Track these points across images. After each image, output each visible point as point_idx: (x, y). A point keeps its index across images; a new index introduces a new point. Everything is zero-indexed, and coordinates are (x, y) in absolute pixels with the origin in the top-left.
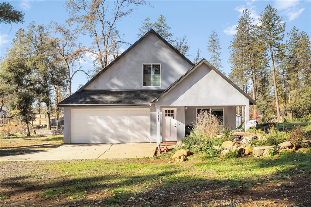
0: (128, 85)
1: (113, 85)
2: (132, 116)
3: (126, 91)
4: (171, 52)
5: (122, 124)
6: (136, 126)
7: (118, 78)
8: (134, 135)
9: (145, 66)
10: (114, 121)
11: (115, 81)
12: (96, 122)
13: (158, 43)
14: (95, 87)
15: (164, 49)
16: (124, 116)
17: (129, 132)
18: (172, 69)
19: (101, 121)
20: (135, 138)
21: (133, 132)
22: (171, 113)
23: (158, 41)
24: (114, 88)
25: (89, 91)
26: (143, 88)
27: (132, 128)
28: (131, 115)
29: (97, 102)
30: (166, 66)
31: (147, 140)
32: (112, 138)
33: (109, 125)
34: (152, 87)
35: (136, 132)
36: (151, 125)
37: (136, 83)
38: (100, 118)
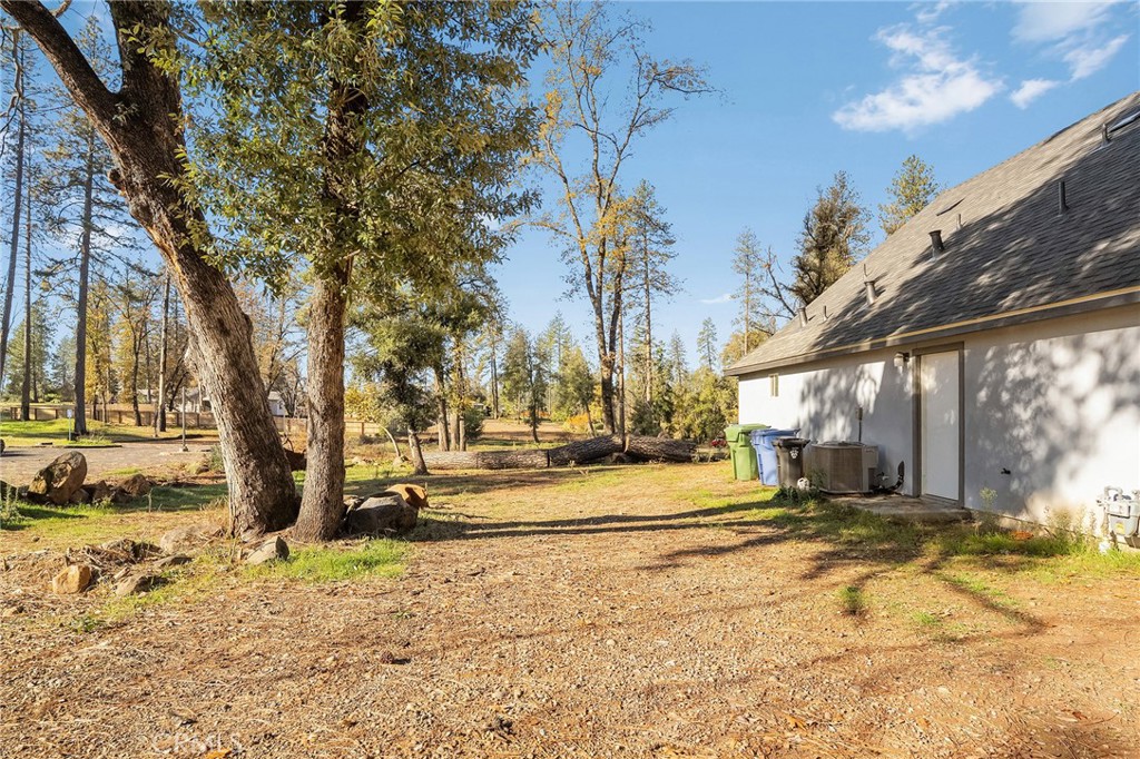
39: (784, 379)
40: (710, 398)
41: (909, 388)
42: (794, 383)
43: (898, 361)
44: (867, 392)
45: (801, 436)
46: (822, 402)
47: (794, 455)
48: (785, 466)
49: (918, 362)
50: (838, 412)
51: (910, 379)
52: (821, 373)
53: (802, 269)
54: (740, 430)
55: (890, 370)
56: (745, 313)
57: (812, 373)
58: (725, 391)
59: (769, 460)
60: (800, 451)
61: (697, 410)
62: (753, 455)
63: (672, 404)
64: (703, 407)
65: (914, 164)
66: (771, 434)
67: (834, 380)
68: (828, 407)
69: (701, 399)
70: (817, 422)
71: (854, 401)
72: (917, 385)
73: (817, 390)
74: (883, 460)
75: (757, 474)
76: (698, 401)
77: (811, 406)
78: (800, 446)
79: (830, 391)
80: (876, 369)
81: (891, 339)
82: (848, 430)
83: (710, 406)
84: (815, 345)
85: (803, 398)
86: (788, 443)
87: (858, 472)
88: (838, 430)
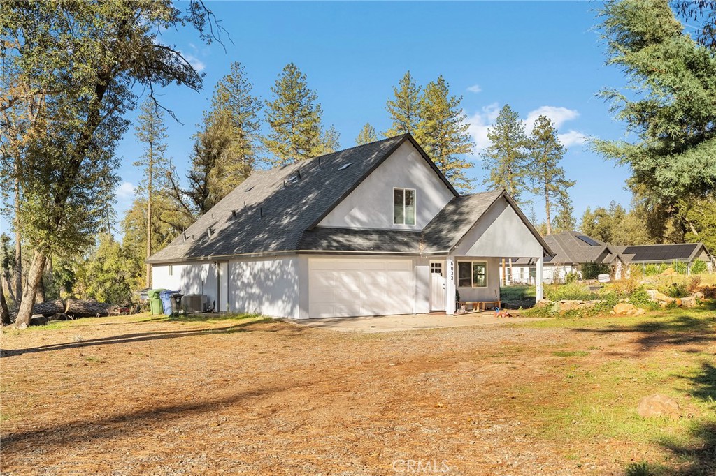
0: (373, 220)
1: (354, 219)
2: (389, 272)
3: (377, 231)
4: (428, 172)
5: (375, 284)
6: (395, 287)
7: (361, 208)
8: (391, 301)
9: (396, 191)
10: (366, 279)
11: (357, 213)
12: (340, 280)
13: (412, 156)
14: (329, 222)
15: (419, 166)
16: (380, 273)
17: (385, 297)
18: (427, 198)
19: (347, 279)
20: (393, 307)
21: (391, 297)
22: (438, 268)
23: (412, 153)
24: (355, 224)
25: (323, 228)
26: (393, 228)
27: (389, 291)
28: (389, 270)
29: (349, 248)
30: (421, 192)
31: (409, 311)
32: (363, 307)
33: (359, 287)
34: (404, 227)
35: (395, 298)
36: (416, 286)
37: (384, 218)
38: (347, 275)
39: (175, 267)
40: (114, 267)
41: (216, 274)
42: (179, 269)
43: (213, 265)
44: (204, 275)
45: (181, 293)
46: (190, 279)
47: (178, 301)
48: (174, 305)
49: (219, 265)
50: (195, 283)
51: (216, 271)
52: (189, 266)
53: (194, 179)
54: (155, 291)
55: (211, 268)
56: (148, 182)
57: (186, 266)
58: (129, 261)
59: (167, 304)
60: (180, 299)
61: (101, 278)
62: (161, 303)
63: (73, 273)
64: (106, 276)
65: (292, 70)
66: (169, 292)
67: (193, 269)
68: (191, 280)
69: (105, 268)
70: (187, 287)
71: (200, 279)
72: (218, 274)
73: (187, 273)
74: (209, 301)
75: (162, 312)
76: (102, 270)
77: (185, 280)
78: (180, 296)
79: (192, 274)
80: (207, 266)
81: (209, 257)
82: (198, 290)
83: (113, 275)
84: (187, 254)
85: (182, 277)
86: (176, 296)
87: (200, 305)
88: (194, 290)
